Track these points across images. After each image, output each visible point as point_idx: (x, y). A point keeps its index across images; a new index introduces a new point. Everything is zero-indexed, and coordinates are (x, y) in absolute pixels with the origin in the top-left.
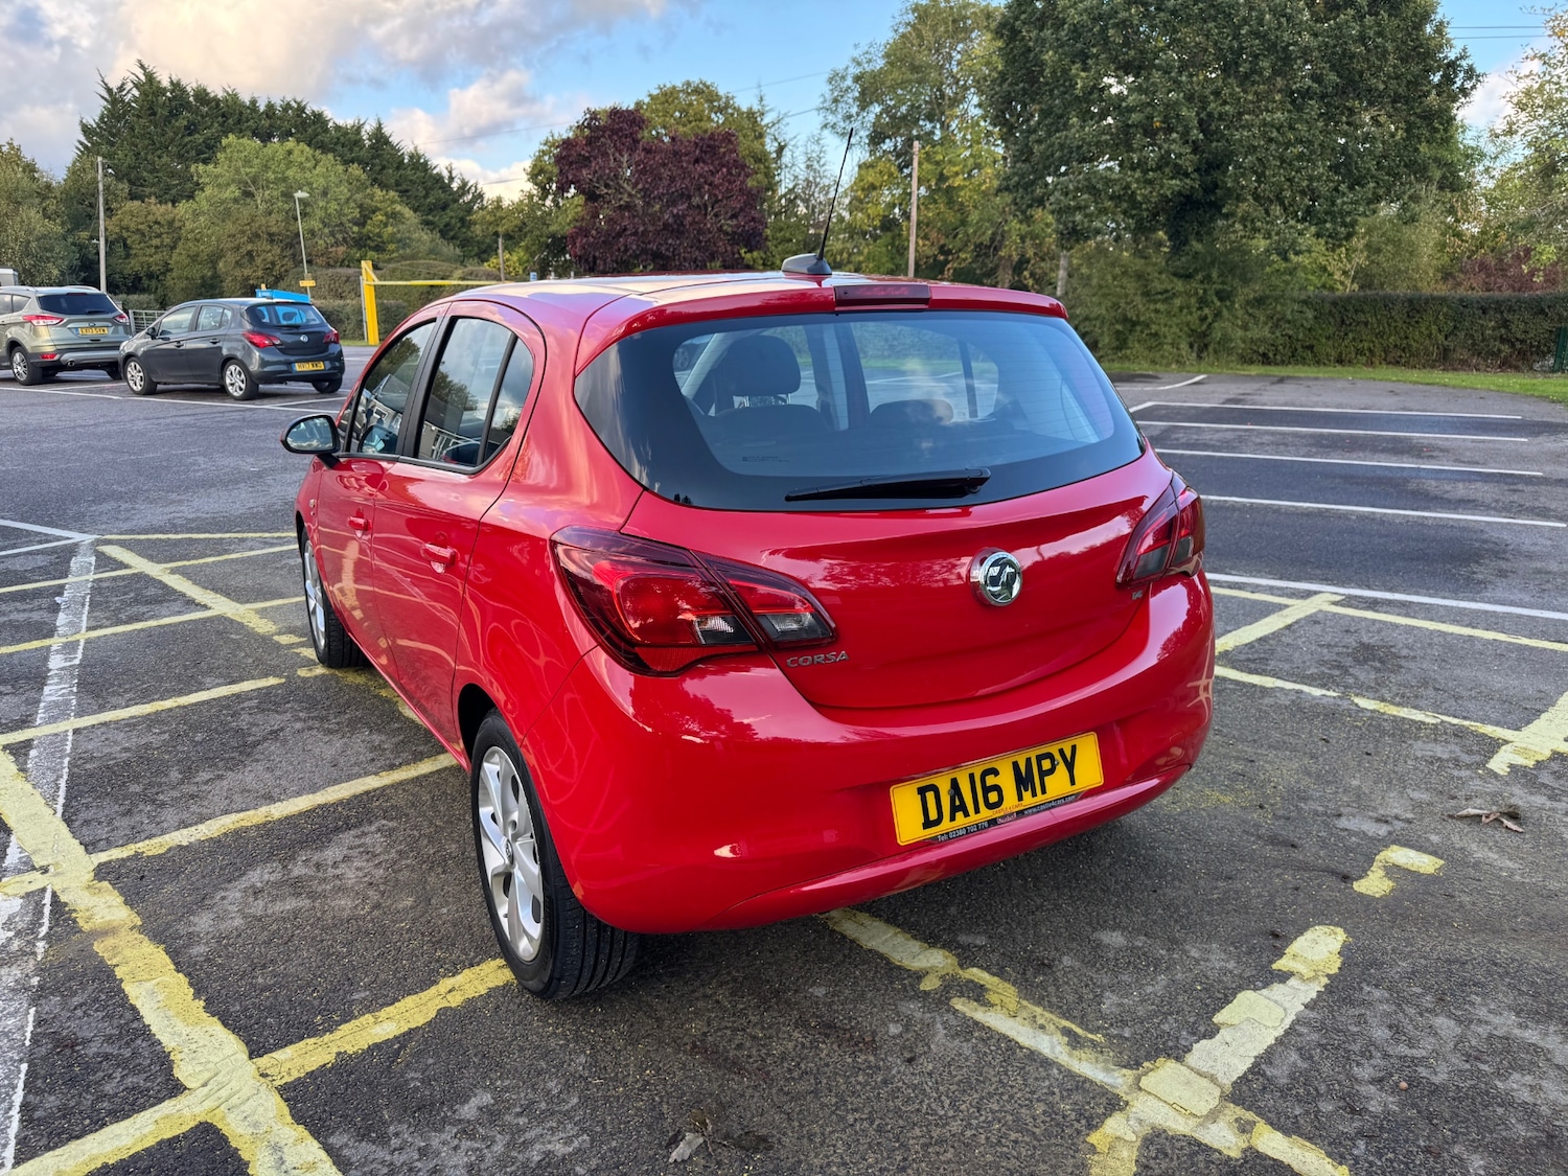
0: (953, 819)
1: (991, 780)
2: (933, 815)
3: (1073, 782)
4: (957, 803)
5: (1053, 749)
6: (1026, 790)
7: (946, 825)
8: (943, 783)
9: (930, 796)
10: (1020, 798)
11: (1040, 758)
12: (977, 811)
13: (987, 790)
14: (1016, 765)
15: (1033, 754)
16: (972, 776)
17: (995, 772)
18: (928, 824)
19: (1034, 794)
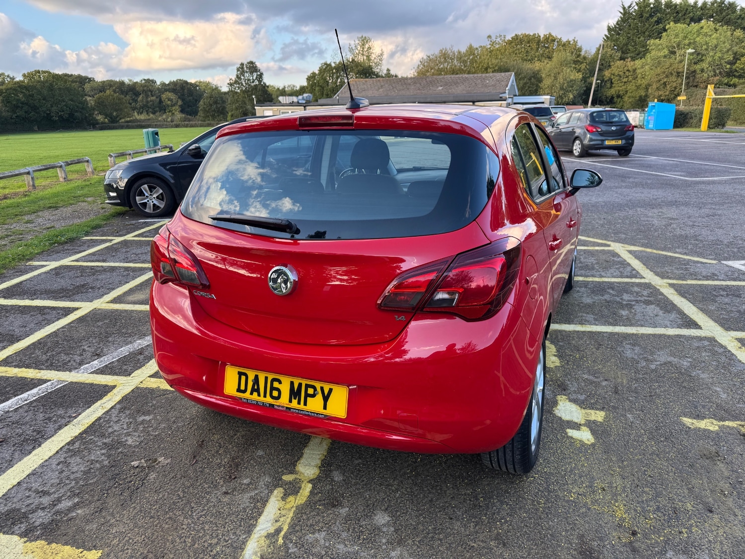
0: (251, 394)
1: (276, 384)
2: (243, 388)
3: (325, 408)
4: (256, 387)
5: (318, 385)
6: (295, 399)
7: (247, 395)
8: (251, 374)
9: (243, 378)
10: (290, 401)
11: (307, 386)
12: (265, 396)
13: (273, 389)
14: (292, 383)
15: (304, 382)
16: (266, 378)
17: (280, 382)
18: (239, 390)
19: (299, 403)
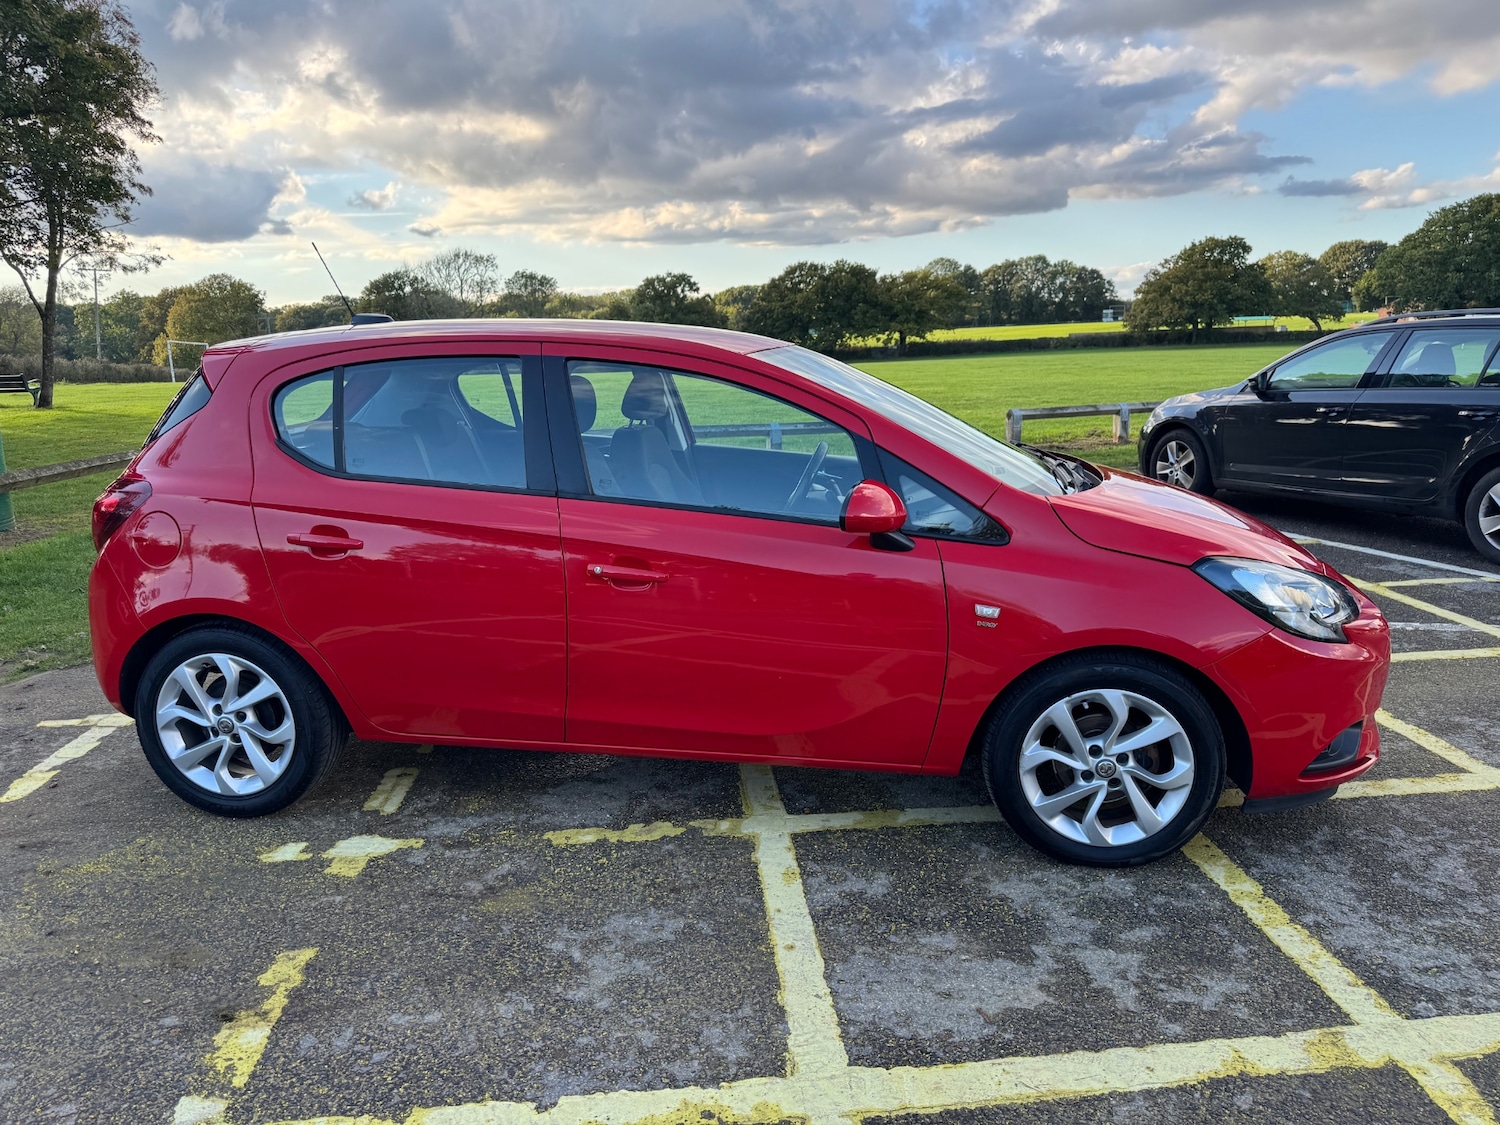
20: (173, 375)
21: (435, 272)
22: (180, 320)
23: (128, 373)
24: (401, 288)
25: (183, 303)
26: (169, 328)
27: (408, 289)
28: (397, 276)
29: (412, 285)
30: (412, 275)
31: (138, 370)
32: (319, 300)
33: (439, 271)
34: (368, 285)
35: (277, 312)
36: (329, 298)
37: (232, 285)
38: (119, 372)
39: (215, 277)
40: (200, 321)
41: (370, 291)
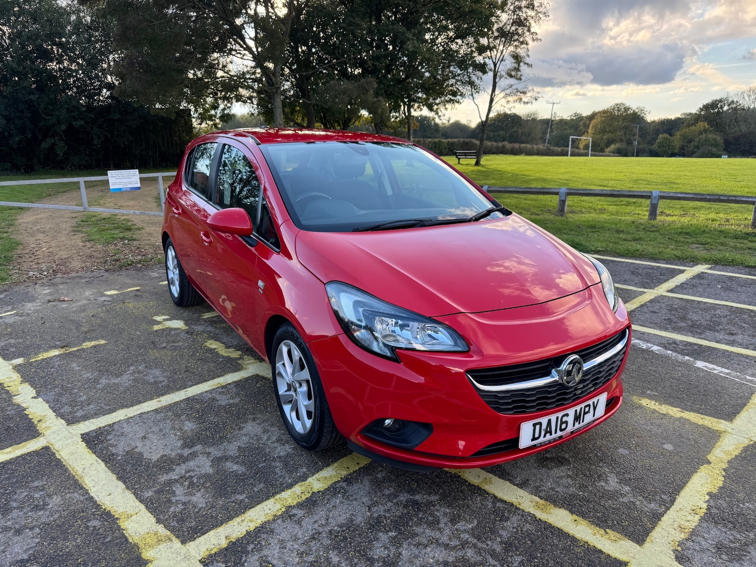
20: (569, 153)
21: (747, 98)
22: (595, 127)
23: (557, 151)
24: (722, 107)
25: (599, 117)
26: (590, 131)
27: (726, 108)
28: (721, 101)
29: (729, 105)
30: (730, 100)
31: (563, 150)
32: (679, 116)
33: (749, 96)
34: (701, 106)
35: (653, 122)
36: (685, 114)
37: (625, 108)
38: (554, 151)
39: (617, 105)
40: (604, 127)
41: (701, 110)
